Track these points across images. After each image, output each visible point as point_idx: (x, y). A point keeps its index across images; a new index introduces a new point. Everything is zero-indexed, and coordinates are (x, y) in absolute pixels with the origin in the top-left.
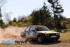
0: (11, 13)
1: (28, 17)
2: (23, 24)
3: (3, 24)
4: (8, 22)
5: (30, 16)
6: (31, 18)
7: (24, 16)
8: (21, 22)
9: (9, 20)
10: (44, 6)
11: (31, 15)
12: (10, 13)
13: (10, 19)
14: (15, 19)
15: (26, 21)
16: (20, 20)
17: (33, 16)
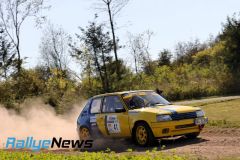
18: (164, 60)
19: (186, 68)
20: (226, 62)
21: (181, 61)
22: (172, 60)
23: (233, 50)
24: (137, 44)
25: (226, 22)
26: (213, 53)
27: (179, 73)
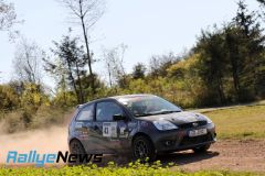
0: (124, 47)
1: (186, 58)
2: (168, 85)
4: (115, 82)
5: (190, 55)
6: (194, 60)
7: (171, 54)
8: (160, 78)
9: (118, 72)
11: (196, 50)
12: (120, 48)
13: (120, 69)
14: (140, 66)
15: (179, 73)
16: (156, 71)
17: (204, 52)
18: (139, 74)
19: (161, 81)
20: (200, 75)
21: (155, 75)
22: (146, 74)
23: (207, 63)
24: (111, 56)
25: (200, 35)
26: (187, 66)
27: (154, 87)
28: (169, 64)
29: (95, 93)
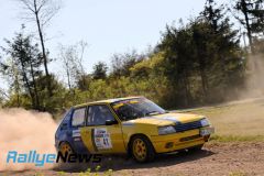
0: (84, 45)
1: (151, 57)
2: (131, 86)
3: (54, 91)
4: (74, 82)
5: (155, 52)
6: (159, 58)
7: (134, 52)
8: (123, 78)
9: (78, 72)
10: (209, 9)
11: (161, 47)
13: (79, 69)
14: (101, 65)
15: (143, 73)
16: (119, 70)
18: (100, 73)
19: (124, 81)
20: (166, 74)
21: (117, 74)
22: (108, 73)
23: (173, 61)
24: (70, 56)
25: (165, 31)
26: (151, 65)
27: (116, 87)
28: (132, 63)
29: (51, 95)
